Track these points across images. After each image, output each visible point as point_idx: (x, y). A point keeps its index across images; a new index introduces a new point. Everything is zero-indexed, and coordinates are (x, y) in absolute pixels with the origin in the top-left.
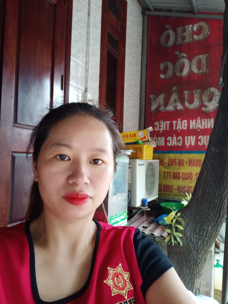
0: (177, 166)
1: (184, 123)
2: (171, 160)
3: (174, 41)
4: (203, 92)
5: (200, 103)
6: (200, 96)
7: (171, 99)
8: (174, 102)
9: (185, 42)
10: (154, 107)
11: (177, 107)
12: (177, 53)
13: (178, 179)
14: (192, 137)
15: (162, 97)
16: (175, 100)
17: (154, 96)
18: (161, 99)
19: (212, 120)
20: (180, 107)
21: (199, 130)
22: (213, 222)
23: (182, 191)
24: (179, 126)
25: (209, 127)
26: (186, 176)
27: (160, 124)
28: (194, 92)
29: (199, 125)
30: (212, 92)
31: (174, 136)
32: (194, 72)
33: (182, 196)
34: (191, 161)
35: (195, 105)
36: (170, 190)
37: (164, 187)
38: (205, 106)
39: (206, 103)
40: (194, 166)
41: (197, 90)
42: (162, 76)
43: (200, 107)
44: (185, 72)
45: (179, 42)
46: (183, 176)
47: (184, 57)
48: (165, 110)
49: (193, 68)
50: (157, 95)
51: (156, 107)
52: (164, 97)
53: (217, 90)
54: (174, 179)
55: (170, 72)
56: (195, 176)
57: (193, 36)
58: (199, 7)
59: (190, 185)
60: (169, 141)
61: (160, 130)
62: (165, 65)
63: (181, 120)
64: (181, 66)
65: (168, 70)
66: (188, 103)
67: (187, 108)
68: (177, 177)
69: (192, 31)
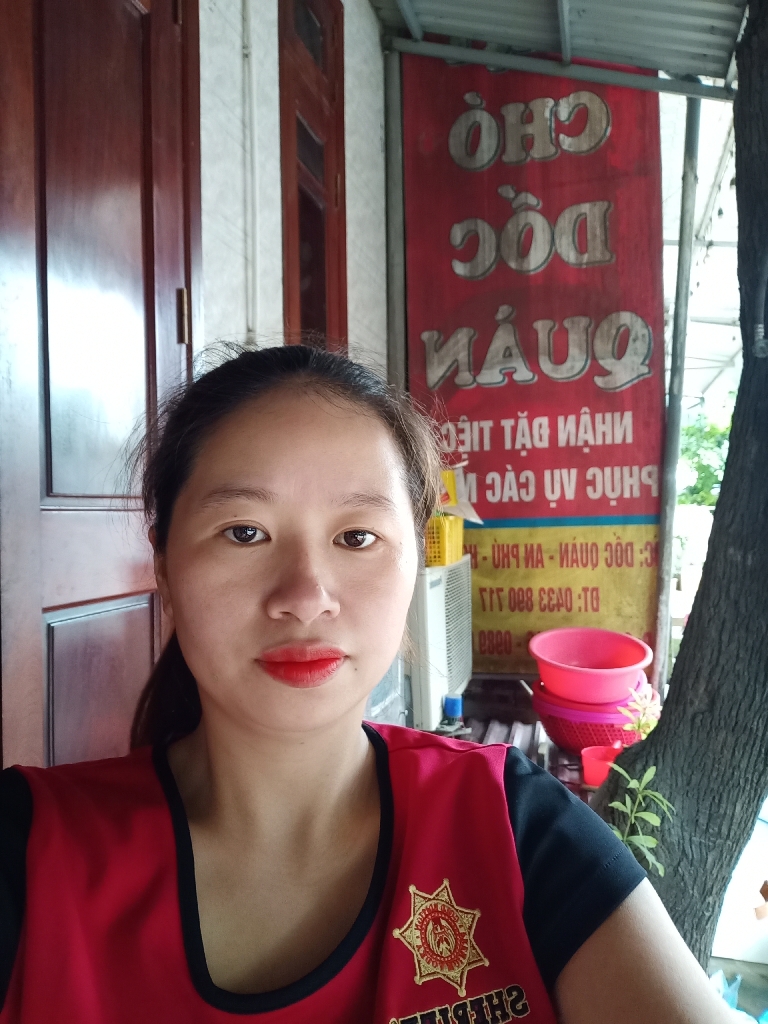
0: (522, 570)
1: (540, 426)
2: (501, 547)
3: (496, 151)
4: (597, 327)
5: (586, 361)
6: (587, 341)
7: (493, 348)
8: (504, 356)
9: (533, 159)
10: (435, 374)
11: (513, 373)
12: (508, 192)
13: (525, 611)
14: (565, 472)
15: (462, 339)
16: (505, 353)
17: (435, 334)
18: (460, 344)
19: (628, 416)
20: (523, 374)
21: (586, 450)
24: (523, 436)
25: (618, 440)
26: (550, 599)
27: (460, 431)
28: (567, 324)
29: (586, 432)
30: (624, 325)
31: (507, 470)
32: (566, 259)
34: (567, 551)
35: (572, 368)
36: (503, 648)
37: (480, 640)
38: (605, 373)
39: (607, 363)
40: (575, 565)
41: (576, 319)
42: (460, 268)
43: (587, 373)
44: (537, 258)
45: (512, 155)
46: (542, 599)
47: (530, 208)
48: (475, 385)
49: (561, 245)
50: (447, 333)
51: (445, 373)
52: (470, 342)
53: (640, 320)
54: (513, 609)
55: (486, 256)
56: (580, 597)
57: (557, 137)
58: (579, 42)
60: (492, 487)
61: (461, 449)
62: (469, 232)
63: (527, 417)
64: (523, 235)
65: (480, 248)
66: (550, 359)
67: (547, 376)
68: (522, 601)
69: (553, 119)
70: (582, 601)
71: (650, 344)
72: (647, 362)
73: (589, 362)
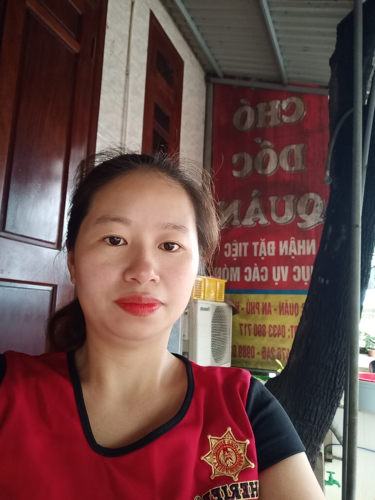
0: (261, 315)
1: (271, 245)
2: (251, 304)
3: (254, 123)
4: (298, 201)
6: (294, 206)
7: (250, 208)
8: (255, 213)
9: (270, 126)
10: (223, 220)
11: (259, 220)
12: (258, 140)
13: (262, 337)
14: (282, 268)
15: (236, 204)
16: (255, 210)
17: (224, 203)
18: (234, 208)
19: (313, 242)
20: (263, 221)
21: (293, 257)
22: (325, 397)
23: (269, 356)
24: (263, 250)
25: (309, 253)
26: (274, 331)
27: (233, 247)
28: (284, 198)
29: (293, 249)
30: (311, 199)
31: (255, 266)
32: (284, 169)
33: (269, 363)
34: (283, 306)
35: (287, 218)
36: (250, 355)
37: (239, 350)
38: (302, 221)
39: (303, 216)
40: (287, 314)
41: (289, 196)
42: (236, 174)
43: (295, 219)
44: (271, 169)
45: (260, 125)
46: (270, 330)
48: (240, 226)
49: (282, 163)
50: (229, 202)
51: (227, 220)
52: (239, 206)
53: (319, 196)
54: (256, 335)
55: (248, 168)
56: (289, 330)
57: (281, 117)
58: (291, 75)
59: (282, 346)
60: (247, 274)
61: (233, 255)
62: (240, 158)
63: (265, 241)
64: (265, 159)
65: (245, 165)
66: (276, 214)
67: (275, 222)
68: (260, 332)
69: (279, 109)
70: (290, 332)
71: (324, 208)
72: (322, 216)
73: (294, 216)
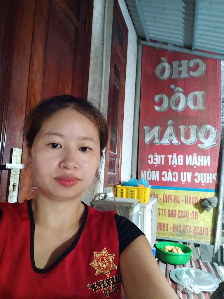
0: (173, 203)
1: (180, 158)
2: (166, 196)
3: (170, 75)
4: (200, 128)
6: (196, 133)
7: (166, 133)
8: (170, 136)
9: (181, 78)
11: (172, 141)
12: (172, 86)
13: (173, 217)
14: (188, 173)
15: (156, 129)
16: (170, 134)
17: (148, 127)
18: (156, 131)
19: (209, 157)
20: (175, 142)
21: (195, 167)
23: (177, 230)
24: (175, 161)
25: (205, 165)
26: (181, 214)
27: (155, 158)
28: (190, 127)
29: (195, 161)
30: (208, 129)
31: (169, 171)
32: (191, 108)
33: (177, 235)
34: (187, 199)
35: (191, 141)
36: (165, 229)
37: (158, 226)
38: (201, 143)
39: (202, 140)
40: (190, 203)
41: (193, 126)
42: (157, 108)
43: (196, 143)
44: (181, 107)
45: (175, 76)
46: (179, 214)
47: (179, 92)
48: (160, 144)
49: (189, 104)
50: (152, 127)
51: (151, 139)
52: (159, 131)
53: (213, 128)
54: (169, 216)
55: (165, 105)
56: (191, 214)
57: (189, 72)
59: (186, 224)
60: (164, 176)
61: (154, 163)
62: (160, 98)
63: (176, 155)
64: (177, 100)
65: (163, 103)
66: (184, 137)
67: (183, 143)
68: (172, 214)
69: (188, 66)
70: (192, 216)
71: (216, 135)
72: (215, 141)
73: (197, 139)
